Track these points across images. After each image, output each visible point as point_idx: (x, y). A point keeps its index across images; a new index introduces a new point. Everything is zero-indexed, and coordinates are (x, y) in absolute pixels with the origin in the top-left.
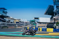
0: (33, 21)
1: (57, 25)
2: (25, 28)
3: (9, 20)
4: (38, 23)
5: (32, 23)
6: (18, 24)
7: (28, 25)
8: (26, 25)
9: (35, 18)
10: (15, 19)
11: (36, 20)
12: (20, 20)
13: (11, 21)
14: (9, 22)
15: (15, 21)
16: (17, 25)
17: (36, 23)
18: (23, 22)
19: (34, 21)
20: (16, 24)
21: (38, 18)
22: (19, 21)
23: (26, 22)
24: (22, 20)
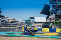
0: (28, 21)
1: (53, 25)
2: (20, 27)
3: (4, 19)
4: (33, 22)
5: (27, 23)
6: (12, 23)
7: (23, 25)
8: (21, 25)
9: (31, 18)
10: (10, 19)
11: (31, 19)
12: (15, 20)
13: (5, 21)
14: (3, 22)
15: (9, 20)
16: (11, 25)
17: (31, 23)
18: (18, 22)
19: (30, 21)
20: (10, 23)
21: (33, 18)
22: (13, 21)
23: (21, 21)
24: (17, 20)
